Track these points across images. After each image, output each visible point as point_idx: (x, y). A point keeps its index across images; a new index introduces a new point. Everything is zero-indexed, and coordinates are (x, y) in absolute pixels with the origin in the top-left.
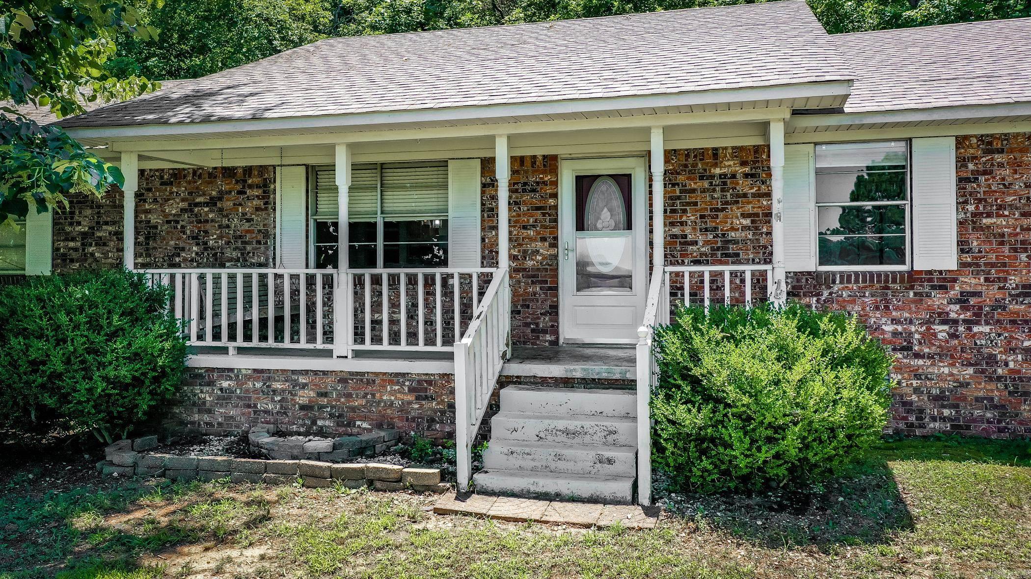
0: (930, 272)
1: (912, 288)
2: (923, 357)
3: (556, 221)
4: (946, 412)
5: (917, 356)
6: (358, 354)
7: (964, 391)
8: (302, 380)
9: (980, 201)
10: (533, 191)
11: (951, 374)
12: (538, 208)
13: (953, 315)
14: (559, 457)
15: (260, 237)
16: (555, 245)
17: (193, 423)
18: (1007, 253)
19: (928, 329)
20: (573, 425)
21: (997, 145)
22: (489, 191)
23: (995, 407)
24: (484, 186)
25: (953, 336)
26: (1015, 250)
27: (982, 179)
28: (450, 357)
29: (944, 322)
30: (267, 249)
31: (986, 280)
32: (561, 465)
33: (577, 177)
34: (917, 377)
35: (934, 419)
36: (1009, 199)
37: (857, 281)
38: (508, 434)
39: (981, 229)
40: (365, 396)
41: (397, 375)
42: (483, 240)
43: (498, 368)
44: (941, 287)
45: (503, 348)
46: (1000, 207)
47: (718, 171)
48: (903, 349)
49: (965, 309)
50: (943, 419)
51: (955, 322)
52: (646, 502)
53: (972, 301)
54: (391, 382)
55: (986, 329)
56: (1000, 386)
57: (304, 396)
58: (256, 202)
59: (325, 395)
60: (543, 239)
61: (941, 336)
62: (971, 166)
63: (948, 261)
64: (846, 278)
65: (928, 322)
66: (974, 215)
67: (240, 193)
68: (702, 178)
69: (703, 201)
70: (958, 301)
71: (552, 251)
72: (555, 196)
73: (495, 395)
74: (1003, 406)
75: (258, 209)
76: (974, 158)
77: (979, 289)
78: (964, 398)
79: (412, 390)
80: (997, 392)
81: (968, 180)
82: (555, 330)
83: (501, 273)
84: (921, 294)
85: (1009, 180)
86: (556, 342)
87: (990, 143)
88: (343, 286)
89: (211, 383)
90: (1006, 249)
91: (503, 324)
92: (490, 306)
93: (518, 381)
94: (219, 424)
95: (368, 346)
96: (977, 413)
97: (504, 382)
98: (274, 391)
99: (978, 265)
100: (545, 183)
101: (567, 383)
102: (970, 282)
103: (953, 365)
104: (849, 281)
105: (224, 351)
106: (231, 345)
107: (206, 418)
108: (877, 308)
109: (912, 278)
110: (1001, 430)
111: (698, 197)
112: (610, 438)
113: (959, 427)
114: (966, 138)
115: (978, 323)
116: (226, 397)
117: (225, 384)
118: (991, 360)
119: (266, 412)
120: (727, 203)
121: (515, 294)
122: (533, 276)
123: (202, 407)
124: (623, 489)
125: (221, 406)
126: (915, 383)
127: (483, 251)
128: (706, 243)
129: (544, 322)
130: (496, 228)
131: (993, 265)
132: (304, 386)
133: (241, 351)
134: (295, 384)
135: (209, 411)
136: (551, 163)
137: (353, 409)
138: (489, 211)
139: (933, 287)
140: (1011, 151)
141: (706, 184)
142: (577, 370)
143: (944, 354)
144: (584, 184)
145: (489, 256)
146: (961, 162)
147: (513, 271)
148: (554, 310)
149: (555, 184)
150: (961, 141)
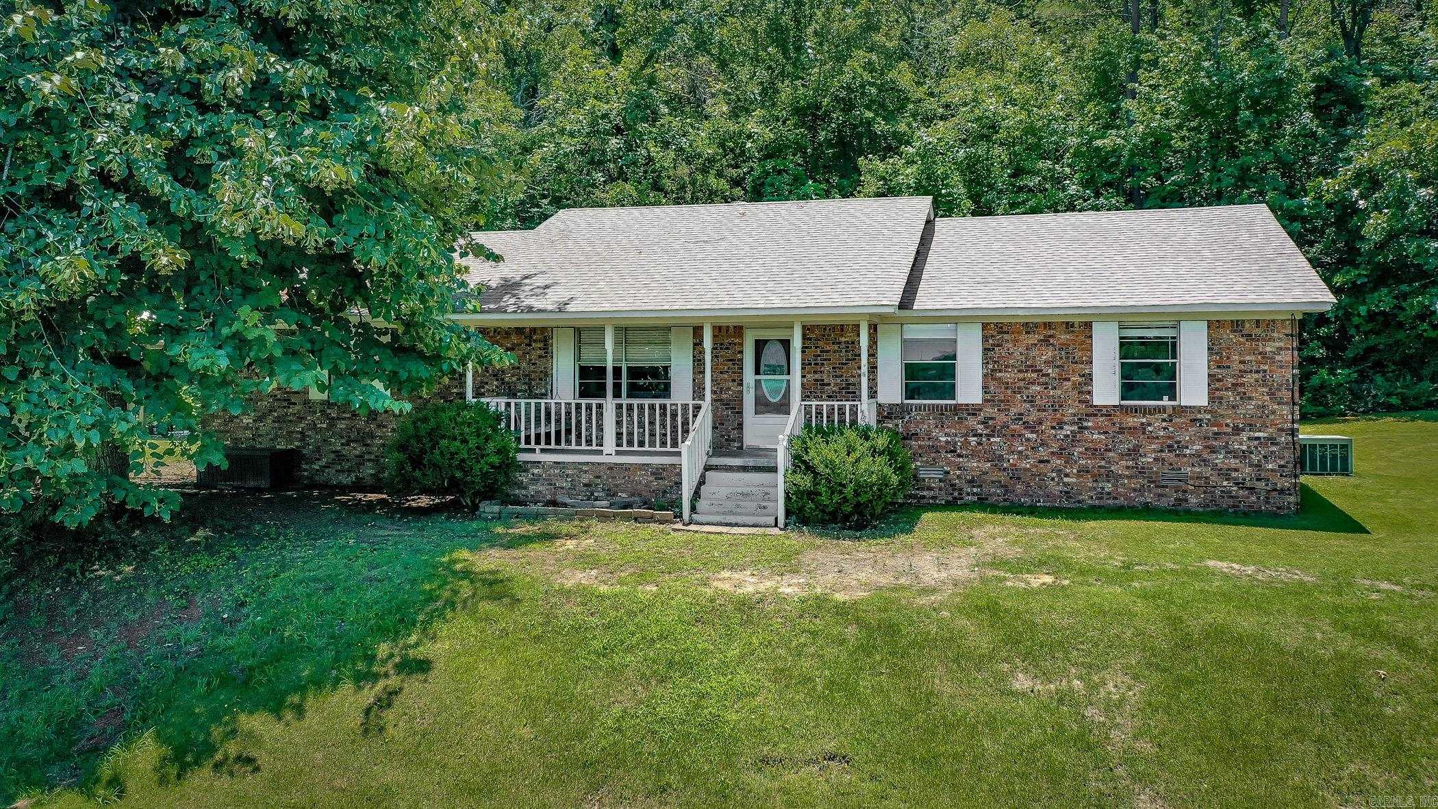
0: (967, 405)
1: (957, 414)
2: (962, 457)
3: (742, 369)
4: (975, 490)
5: (960, 456)
6: (618, 453)
7: (985, 477)
8: (585, 468)
9: (995, 362)
10: (727, 348)
11: (978, 467)
12: (731, 360)
13: (980, 431)
14: (738, 506)
15: (542, 376)
16: (741, 385)
17: (515, 495)
18: (1010, 394)
19: (966, 439)
20: (746, 490)
21: (1005, 329)
22: (698, 348)
23: (1002, 486)
24: (695, 344)
25: (980, 444)
26: (1014, 392)
27: (997, 349)
28: (679, 454)
29: (974, 436)
30: (547, 383)
31: (999, 410)
32: (738, 510)
33: (757, 341)
34: (959, 469)
35: (968, 494)
36: (1011, 362)
37: (925, 410)
38: (710, 496)
39: (996, 379)
40: (624, 477)
41: (644, 465)
42: (694, 380)
43: (705, 460)
44: (974, 414)
45: (707, 449)
46: (1006, 366)
47: (843, 339)
48: (951, 451)
49: (986, 428)
50: (974, 494)
51: (981, 435)
52: (782, 527)
53: (991, 423)
54: (640, 470)
55: (998, 440)
56: (1005, 474)
57: (585, 479)
58: (539, 352)
59: (598, 477)
60: (734, 381)
61: (973, 443)
62: (991, 341)
63: (978, 400)
64: (919, 408)
65: (966, 435)
66: (992, 371)
67: (530, 345)
68: (833, 343)
69: (834, 357)
70: (983, 423)
71: (739, 388)
72: (741, 352)
73: (703, 476)
74: (1006, 486)
75: (540, 357)
76: (993, 336)
77: (994, 415)
78: (985, 481)
79: (653, 474)
80: (1003, 477)
81: (989, 350)
82: (741, 440)
83: (706, 404)
84: (962, 418)
85: (1011, 350)
86: (741, 448)
87: (1001, 328)
88: (610, 411)
89: (526, 471)
90: (1009, 392)
91: (708, 434)
92: (701, 424)
93: (716, 468)
94: (532, 496)
95: (625, 448)
96: (993, 490)
97: (708, 468)
98: (567, 476)
99: (994, 401)
100: (735, 344)
101: (744, 469)
102: (990, 411)
103: (979, 461)
104: (920, 410)
105: (533, 451)
106: (538, 448)
107: (524, 492)
108: (937, 427)
109: (957, 409)
110: (1005, 500)
111: (830, 355)
112: (766, 497)
113: (983, 499)
114: (988, 324)
115: (994, 436)
116: (535, 479)
117: (536, 471)
118: (1001, 458)
119: (563, 488)
120: (848, 360)
121: (714, 415)
122: (727, 404)
123: (520, 486)
124: (771, 520)
125: (533, 484)
126: (958, 472)
127: (694, 388)
128: (836, 384)
129: (734, 434)
130: (703, 372)
131: (1002, 401)
132: (586, 472)
133: (543, 451)
134: (581, 470)
135: (525, 488)
136: (739, 330)
137: (617, 486)
138: (698, 362)
139: (969, 414)
140: (1013, 333)
141: (836, 347)
142: (751, 462)
143: (974, 455)
144: (760, 345)
145: (698, 391)
146: (985, 339)
147: (714, 401)
148: (740, 426)
149: (741, 344)
150: (985, 326)
